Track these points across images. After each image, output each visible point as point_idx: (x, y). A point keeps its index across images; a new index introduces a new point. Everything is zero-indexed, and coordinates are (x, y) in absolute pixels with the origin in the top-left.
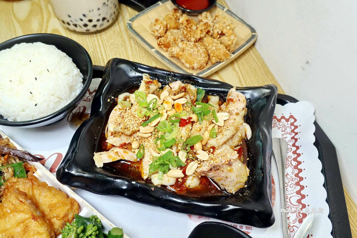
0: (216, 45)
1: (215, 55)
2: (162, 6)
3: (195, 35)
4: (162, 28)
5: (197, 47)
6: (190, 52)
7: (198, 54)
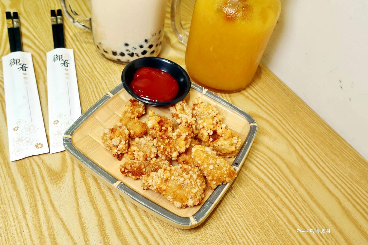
0: (214, 162)
1: (215, 179)
2: (113, 98)
3: (177, 147)
4: (123, 142)
5: (188, 173)
6: (179, 183)
7: (191, 182)
